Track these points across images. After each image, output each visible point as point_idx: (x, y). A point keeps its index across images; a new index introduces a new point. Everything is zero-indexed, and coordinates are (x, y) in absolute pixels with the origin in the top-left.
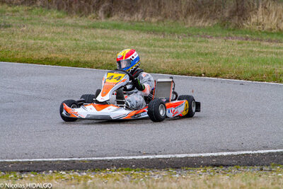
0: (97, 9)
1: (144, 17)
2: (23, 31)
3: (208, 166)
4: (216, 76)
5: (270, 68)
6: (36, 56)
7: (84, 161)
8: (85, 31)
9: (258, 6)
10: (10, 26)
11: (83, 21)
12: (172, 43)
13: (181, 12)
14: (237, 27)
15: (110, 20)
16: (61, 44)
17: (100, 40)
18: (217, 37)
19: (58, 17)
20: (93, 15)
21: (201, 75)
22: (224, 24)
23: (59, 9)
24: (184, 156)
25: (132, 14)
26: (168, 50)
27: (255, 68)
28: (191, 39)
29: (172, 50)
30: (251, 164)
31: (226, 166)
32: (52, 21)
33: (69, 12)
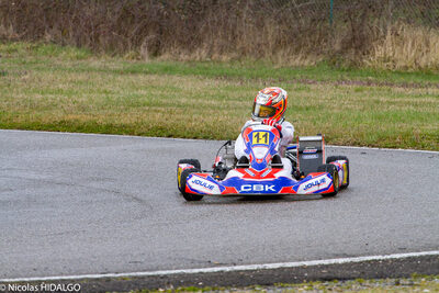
0: (137, 43)
1: (210, 55)
2: (24, 80)
3: (314, 280)
5: (406, 127)
6: (46, 117)
7: (123, 278)
8: (119, 78)
9: (385, 32)
10: (4, 74)
11: (117, 63)
12: (254, 93)
13: (266, 44)
14: (354, 66)
15: (158, 60)
16: (84, 98)
17: (143, 92)
18: (323, 81)
19: (78, 58)
20: (132, 53)
22: (334, 62)
23: (79, 46)
24: (277, 265)
25: (191, 50)
27: (383, 128)
28: (283, 85)
30: (381, 276)
31: (343, 279)
32: (68, 64)
33: (95, 49)
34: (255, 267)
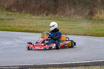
0: (43, 13)
1: (59, 16)
2: (18, 21)
3: (83, 66)
4: (84, 35)
5: (102, 32)
6: (23, 29)
7: (41, 65)
8: (39, 21)
9: (98, 11)
10: (14, 19)
11: (38, 17)
12: (69, 24)
13: (72, 14)
14: (90, 19)
15: (47, 17)
16: (31, 25)
17: (44, 24)
18: (84, 22)
19: (30, 16)
20: (42, 15)
21: (79, 35)
22: (86, 18)
23: (30, 13)
24: (74, 63)
25: (55, 15)
26: (68, 27)
27: (97, 32)
28: (75, 23)
29: (69, 27)
30: (97, 65)
31: (89, 66)
32: (28, 17)
33: (34, 14)
34: (70, 63)
